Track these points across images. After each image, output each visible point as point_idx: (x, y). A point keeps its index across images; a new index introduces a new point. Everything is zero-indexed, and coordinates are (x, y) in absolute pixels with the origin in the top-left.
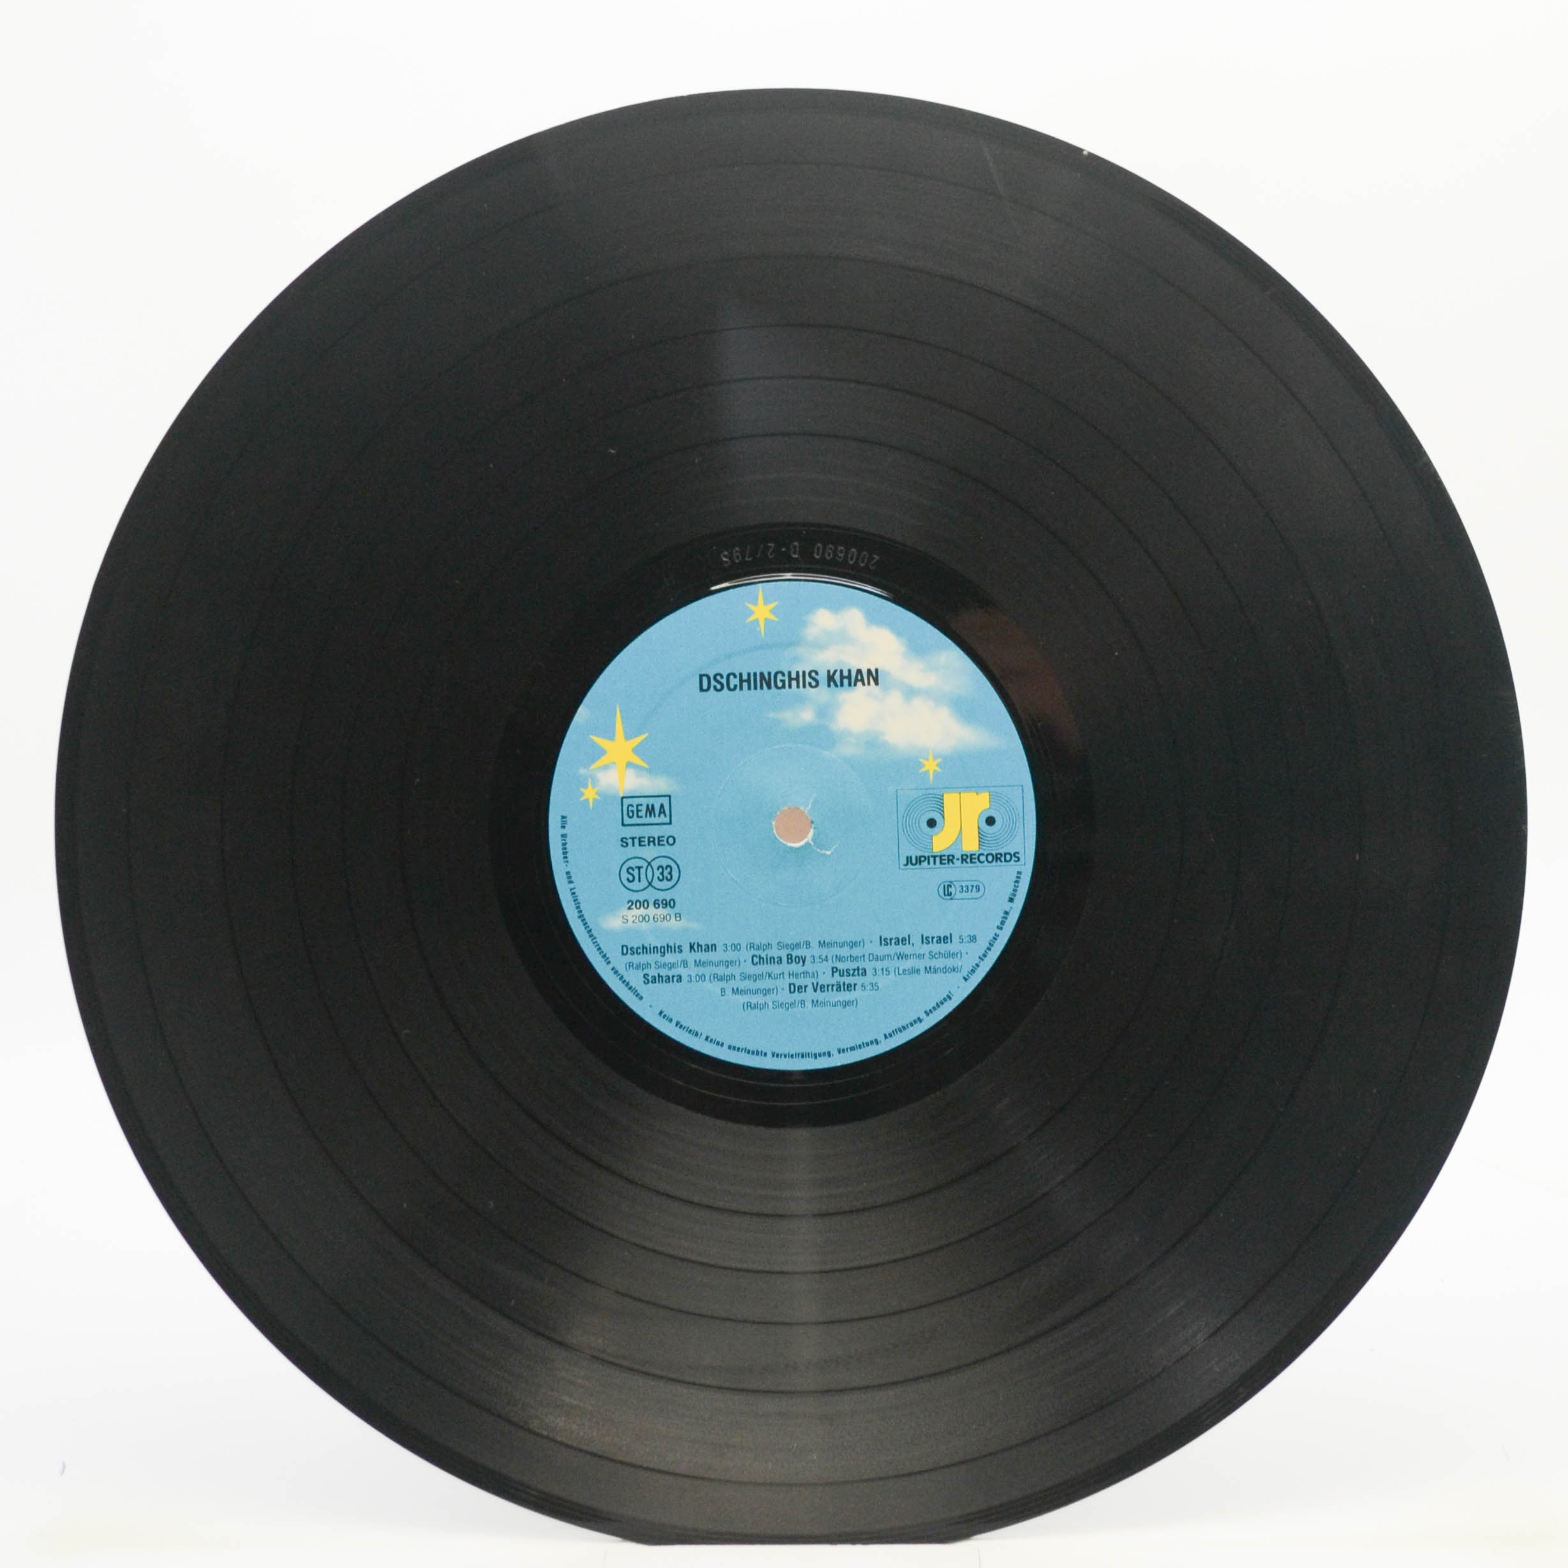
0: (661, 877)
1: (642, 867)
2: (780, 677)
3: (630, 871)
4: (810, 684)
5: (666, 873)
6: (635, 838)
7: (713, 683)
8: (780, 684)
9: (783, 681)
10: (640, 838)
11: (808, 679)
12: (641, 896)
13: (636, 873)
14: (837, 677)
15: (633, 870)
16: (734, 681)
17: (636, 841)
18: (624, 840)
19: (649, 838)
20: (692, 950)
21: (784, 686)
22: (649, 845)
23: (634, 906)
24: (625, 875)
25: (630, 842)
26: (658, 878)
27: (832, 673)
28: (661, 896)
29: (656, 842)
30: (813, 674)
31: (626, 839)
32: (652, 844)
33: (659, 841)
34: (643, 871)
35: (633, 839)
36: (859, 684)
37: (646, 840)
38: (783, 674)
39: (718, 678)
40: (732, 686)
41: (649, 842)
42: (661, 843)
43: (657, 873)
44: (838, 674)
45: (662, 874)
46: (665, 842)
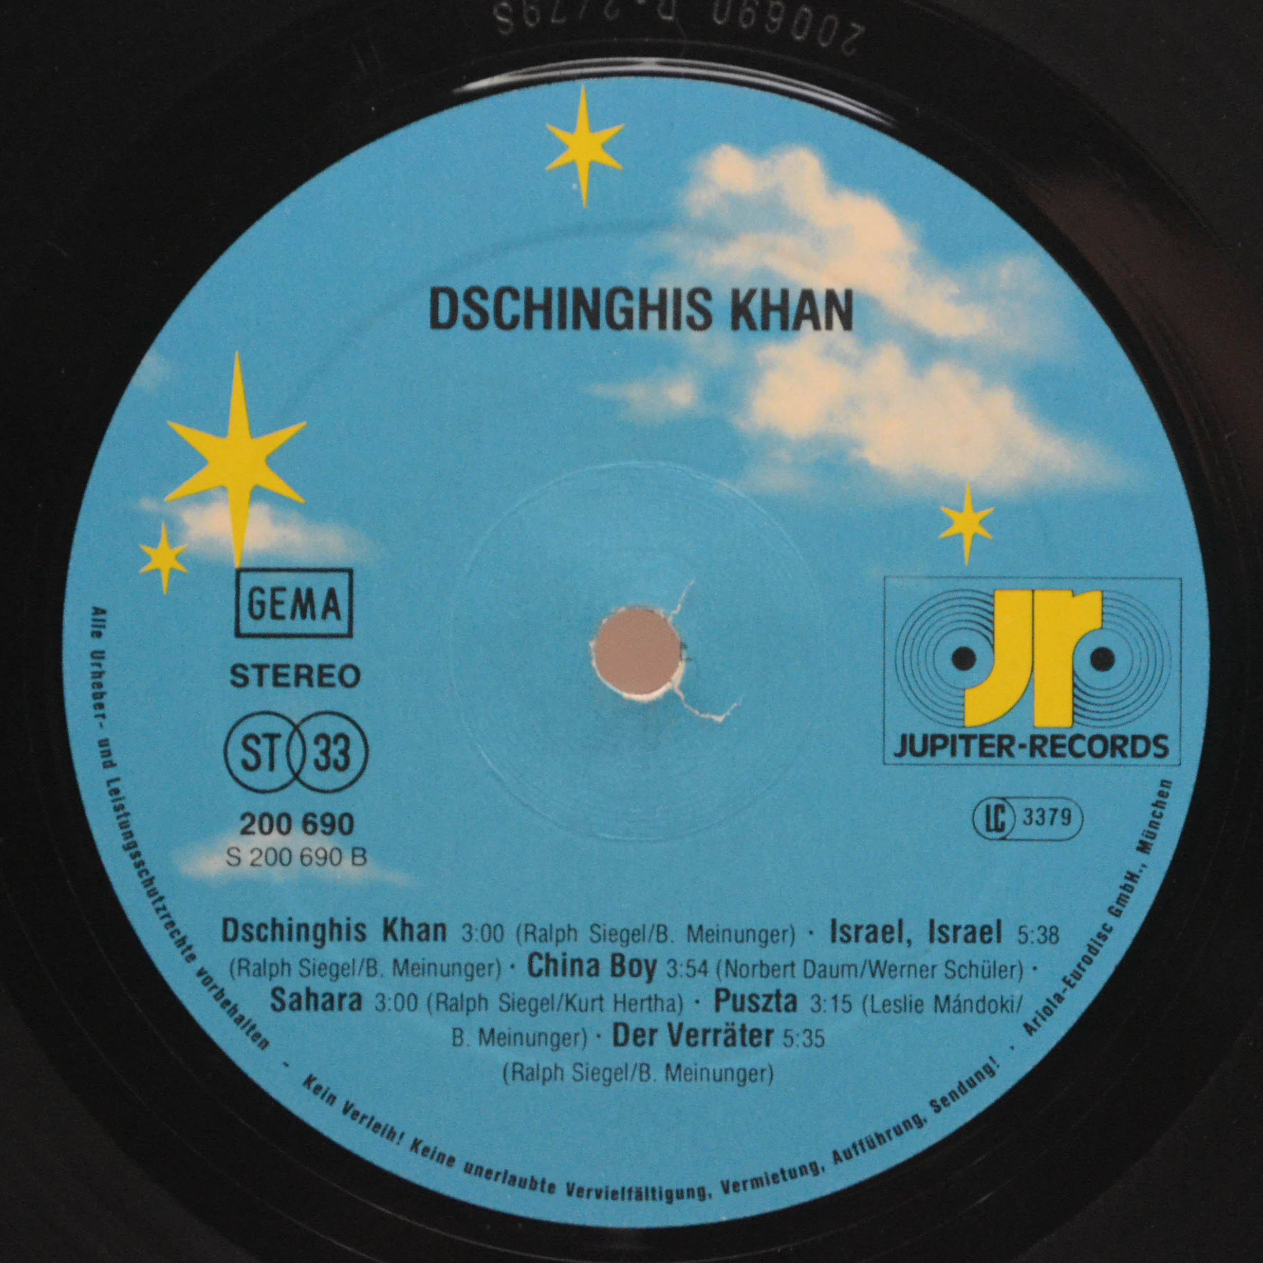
0: (323, 762)
1: (279, 736)
2: (620, 301)
3: (251, 743)
4: (691, 321)
5: (334, 752)
6: (267, 666)
7: (463, 309)
8: (620, 318)
9: (628, 312)
10: (276, 667)
11: (686, 310)
12: (274, 804)
13: (263, 748)
14: (755, 307)
15: (258, 741)
16: (512, 308)
17: (268, 674)
18: (240, 670)
19: (298, 667)
20: (390, 936)
21: (628, 324)
22: (297, 684)
23: (255, 828)
24: (238, 753)
25: (253, 674)
26: (316, 762)
27: (742, 296)
28: (320, 805)
29: (315, 676)
30: (699, 298)
31: (245, 668)
32: (304, 682)
33: (321, 675)
34: (280, 744)
35: (260, 668)
36: (807, 325)
37: (291, 672)
38: (629, 296)
39: (476, 297)
40: (507, 319)
41: (298, 677)
42: (326, 680)
43: (314, 752)
44: (756, 302)
45: (325, 753)
46: (335, 680)
